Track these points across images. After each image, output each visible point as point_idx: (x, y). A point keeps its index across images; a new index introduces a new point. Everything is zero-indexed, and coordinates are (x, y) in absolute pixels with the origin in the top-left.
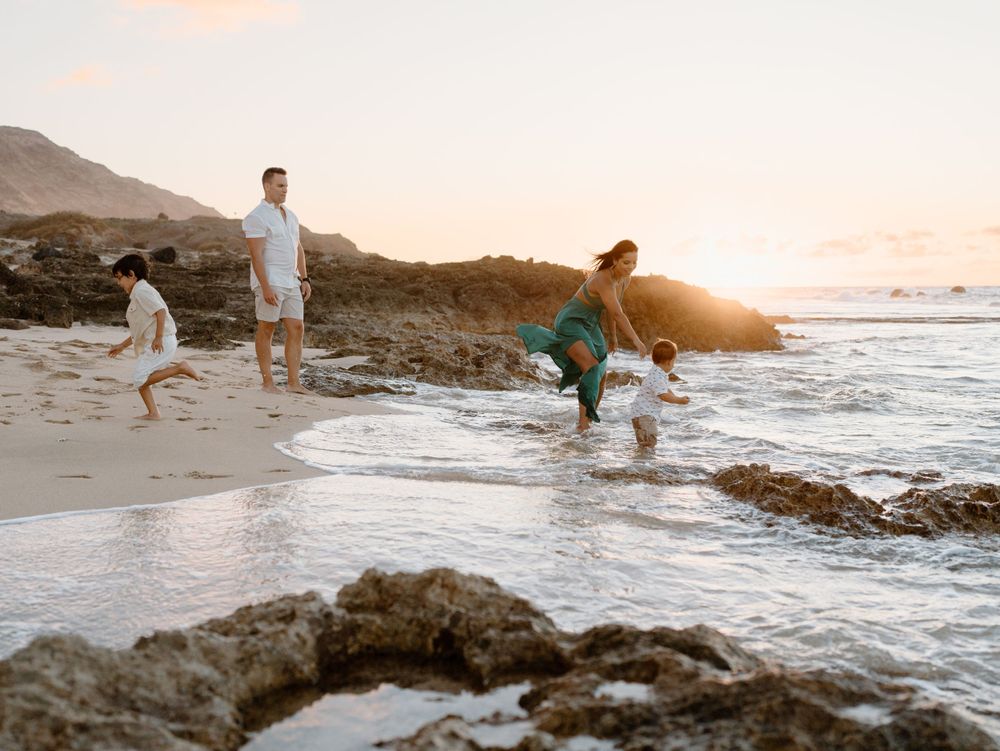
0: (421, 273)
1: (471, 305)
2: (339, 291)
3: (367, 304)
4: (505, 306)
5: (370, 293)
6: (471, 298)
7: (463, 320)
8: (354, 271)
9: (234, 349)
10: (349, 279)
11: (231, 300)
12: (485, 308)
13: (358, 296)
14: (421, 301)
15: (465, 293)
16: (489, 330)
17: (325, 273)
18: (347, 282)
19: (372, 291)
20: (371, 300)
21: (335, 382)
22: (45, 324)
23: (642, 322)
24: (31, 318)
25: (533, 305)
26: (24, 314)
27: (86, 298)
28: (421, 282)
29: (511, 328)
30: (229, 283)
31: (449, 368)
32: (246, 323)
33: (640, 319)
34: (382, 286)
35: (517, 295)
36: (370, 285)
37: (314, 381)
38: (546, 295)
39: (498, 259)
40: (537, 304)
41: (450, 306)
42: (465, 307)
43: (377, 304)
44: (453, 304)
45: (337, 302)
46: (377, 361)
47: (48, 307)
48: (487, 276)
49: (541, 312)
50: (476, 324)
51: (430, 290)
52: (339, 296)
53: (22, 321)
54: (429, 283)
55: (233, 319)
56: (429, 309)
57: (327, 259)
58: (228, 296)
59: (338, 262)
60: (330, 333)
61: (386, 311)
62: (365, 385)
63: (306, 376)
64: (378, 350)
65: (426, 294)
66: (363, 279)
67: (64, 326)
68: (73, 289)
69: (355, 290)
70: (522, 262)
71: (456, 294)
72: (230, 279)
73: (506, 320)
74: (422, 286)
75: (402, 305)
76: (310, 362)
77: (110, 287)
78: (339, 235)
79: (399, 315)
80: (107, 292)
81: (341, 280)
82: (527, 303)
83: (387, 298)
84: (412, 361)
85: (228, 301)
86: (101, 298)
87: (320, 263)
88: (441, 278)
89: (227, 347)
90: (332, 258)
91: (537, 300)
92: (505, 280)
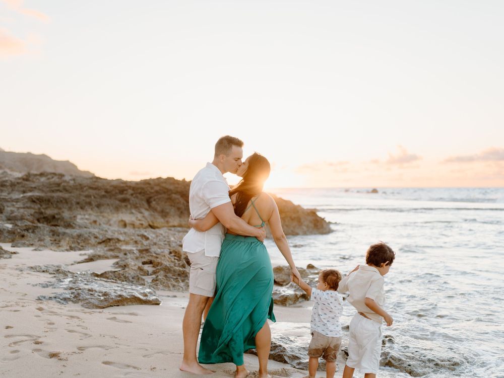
0: (126, 188)
1: (159, 208)
2: (78, 201)
3: (96, 208)
4: (179, 209)
5: (97, 202)
6: (158, 204)
7: (155, 218)
8: (85, 187)
9: (10, 258)
10: (82, 192)
11: (8, 206)
12: (168, 211)
13: (90, 204)
14: (129, 206)
15: (155, 200)
16: (171, 224)
17: (67, 188)
18: (82, 193)
19: (98, 200)
20: (98, 206)
21: (96, 294)
28: (126, 194)
30: (7, 195)
31: (174, 271)
32: (19, 230)
34: (104, 196)
36: (96, 196)
37: (78, 294)
39: (166, 179)
41: (147, 209)
42: (155, 210)
43: (102, 209)
44: (147, 207)
45: (77, 208)
46: (120, 266)
48: (166, 191)
50: (162, 220)
51: (133, 199)
52: (78, 203)
54: (132, 195)
55: (9, 226)
56: (133, 211)
57: (67, 178)
58: (5, 204)
59: (74, 180)
60: (79, 236)
61: (108, 213)
62: (120, 296)
63: (71, 289)
64: (118, 254)
65: (131, 202)
66: (92, 192)
69: (88, 200)
70: (179, 181)
71: (149, 202)
72: (7, 192)
73: (180, 217)
74: (128, 196)
75: (117, 209)
76: (71, 269)
78: (68, 161)
79: (115, 215)
81: (78, 192)
83: (108, 205)
84: (144, 263)
85: (6, 208)
87: (64, 181)
88: (139, 191)
89: (5, 256)
90: (70, 178)
92: (177, 193)
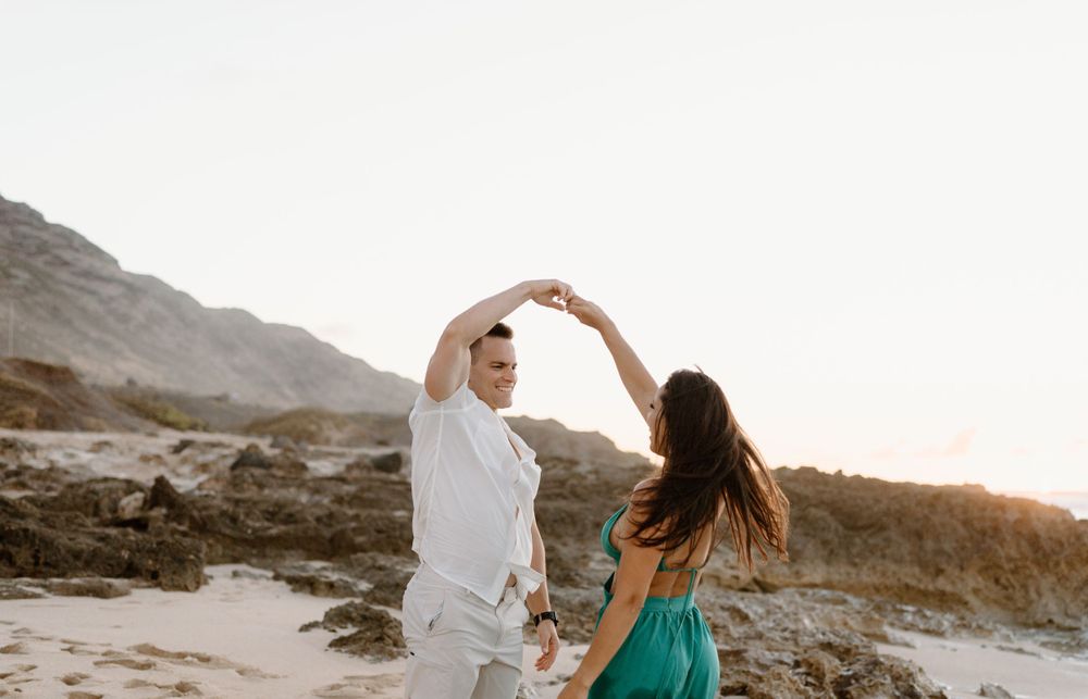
4: (825, 543)
16: (806, 580)
17: (579, 490)
22: (158, 585)
23: (1028, 572)
24: (141, 575)
25: (865, 542)
26: (130, 571)
27: (255, 530)
29: (836, 578)
33: (1025, 567)
35: (841, 528)
38: (883, 528)
39: (797, 471)
40: (871, 541)
47: (167, 559)
49: (879, 553)
53: (116, 582)
57: (583, 468)
59: (597, 472)
67: (186, 589)
68: (242, 517)
70: (829, 475)
73: (829, 564)
77: (291, 515)
78: (597, 433)
80: (285, 522)
81: (601, 500)
82: (858, 541)
84: (725, 692)
86: (274, 532)
87: (574, 475)
90: (590, 467)
91: (870, 536)
92: (821, 504)
